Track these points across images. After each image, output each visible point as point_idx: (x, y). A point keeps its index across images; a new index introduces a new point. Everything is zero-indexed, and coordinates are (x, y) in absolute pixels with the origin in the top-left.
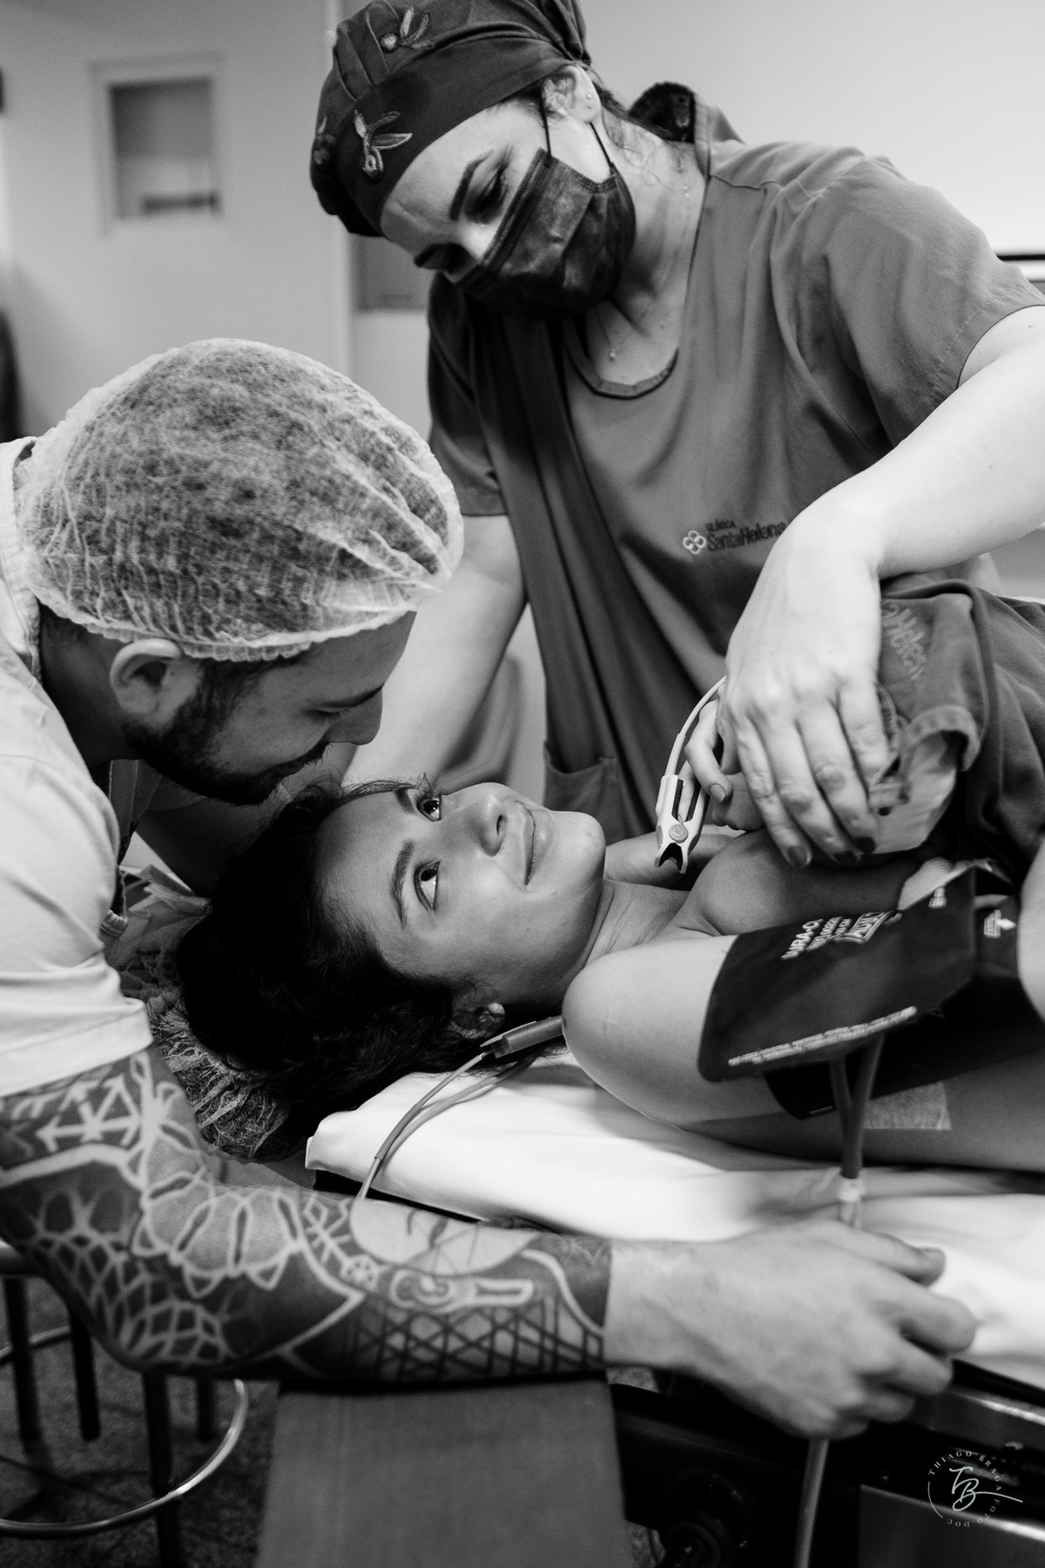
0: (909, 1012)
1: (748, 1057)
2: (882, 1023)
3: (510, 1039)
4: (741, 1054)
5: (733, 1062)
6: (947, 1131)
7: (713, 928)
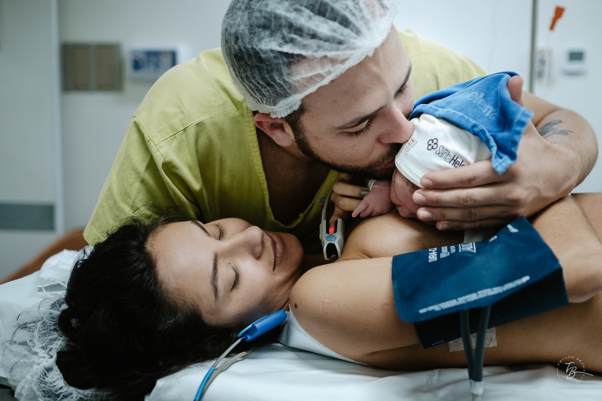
0: (526, 279)
1: (431, 308)
2: (509, 286)
3: (257, 325)
4: (427, 307)
5: (422, 311)
6: (495, 347)
7: (367, 257)
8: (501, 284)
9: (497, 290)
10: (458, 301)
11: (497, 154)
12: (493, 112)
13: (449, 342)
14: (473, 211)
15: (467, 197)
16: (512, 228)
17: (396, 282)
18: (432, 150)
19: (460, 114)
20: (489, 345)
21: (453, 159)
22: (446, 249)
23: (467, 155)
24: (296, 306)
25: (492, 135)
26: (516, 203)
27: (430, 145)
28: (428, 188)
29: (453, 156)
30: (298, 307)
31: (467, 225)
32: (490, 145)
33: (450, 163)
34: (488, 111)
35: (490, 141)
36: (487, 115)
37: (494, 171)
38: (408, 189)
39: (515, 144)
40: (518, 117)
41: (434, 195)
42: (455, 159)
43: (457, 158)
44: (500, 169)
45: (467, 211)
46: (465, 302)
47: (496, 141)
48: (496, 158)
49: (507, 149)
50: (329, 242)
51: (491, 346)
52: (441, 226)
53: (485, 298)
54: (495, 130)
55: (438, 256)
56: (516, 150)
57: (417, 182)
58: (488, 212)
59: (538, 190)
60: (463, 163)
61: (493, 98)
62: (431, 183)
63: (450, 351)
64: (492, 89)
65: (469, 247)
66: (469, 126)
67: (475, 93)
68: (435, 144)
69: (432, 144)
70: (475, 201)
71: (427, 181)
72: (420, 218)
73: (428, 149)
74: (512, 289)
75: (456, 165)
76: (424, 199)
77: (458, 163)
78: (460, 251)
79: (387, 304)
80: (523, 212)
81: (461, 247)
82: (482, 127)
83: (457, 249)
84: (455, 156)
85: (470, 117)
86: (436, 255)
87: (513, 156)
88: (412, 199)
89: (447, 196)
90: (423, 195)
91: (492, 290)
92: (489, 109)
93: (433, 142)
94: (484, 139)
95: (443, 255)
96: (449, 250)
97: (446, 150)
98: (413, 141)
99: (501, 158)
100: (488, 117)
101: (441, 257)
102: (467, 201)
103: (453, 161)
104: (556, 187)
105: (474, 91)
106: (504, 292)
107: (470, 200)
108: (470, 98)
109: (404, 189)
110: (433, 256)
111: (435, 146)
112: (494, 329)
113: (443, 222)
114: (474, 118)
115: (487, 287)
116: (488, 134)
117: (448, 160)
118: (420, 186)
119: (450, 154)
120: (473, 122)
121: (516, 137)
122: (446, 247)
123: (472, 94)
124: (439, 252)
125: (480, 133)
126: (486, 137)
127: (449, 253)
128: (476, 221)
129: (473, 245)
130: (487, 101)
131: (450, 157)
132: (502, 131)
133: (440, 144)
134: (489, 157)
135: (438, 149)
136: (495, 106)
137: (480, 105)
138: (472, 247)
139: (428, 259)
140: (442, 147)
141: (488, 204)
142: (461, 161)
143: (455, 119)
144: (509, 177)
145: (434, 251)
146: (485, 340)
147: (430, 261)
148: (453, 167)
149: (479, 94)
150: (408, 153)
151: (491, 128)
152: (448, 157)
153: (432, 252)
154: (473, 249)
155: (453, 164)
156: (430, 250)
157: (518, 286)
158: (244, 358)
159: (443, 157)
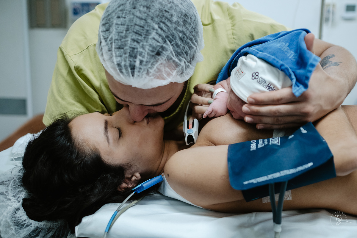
0: (310, 164)
1: (251, 181)
2: (300, 168)
3: (144, 185)
4: (248, 180)
5: (245, 183)
6: (290, 200)
7: (213, 144)
8: (295, 167)
9: (292, 171)
10: (268, 177)
11: (296, 84)
12: (294, 56)
13: (263, 198)
14: (280, 118)
15: (276, 111)
16: (303, 130)
17: (230, 163)
18: (255, 79)
19: (273, 57)
20: (287, 199)
21: (268, 86)
22: (262, 141)
23: (277, 84)
24: (168, 175)
25: (293, 72)
26: (306, 114)
27: (254, 76)
28: (251, 104)
29: (268, 84)
30: (170, 176)
31: (275, 127)
32: (291, 78)
33: (266, 88)
34: (291, 55)
35: (292, 75)
36: (290, 57)
37: (293, 95)
38: (239, 103)
39: (307, 78)
40: (311, 61)
41: (255, 108)
42: (269, 85)
43: (271, 85)
44: (297, 94)
45: (276, 119)
46: (272, 178)
47: (295, 76)
48: (295, 86)
49: (303, 81)
50: (189, 134)
51: (288, 199)
52: (259, 127)
53: (284, 176)
54: (295, 67)
55: (257, 146)
56: (308, 82)
57: (245, 99)
58: (289, 119)
59: (321, 106)
60: (274, 89)
61: (295, 46)
62: (254, 101)
63: (263, 202)
64: (294, 41)
65: (276, 141)
66: (279, 65)
67: (283, 43)
68: (257, 76)
69: (255, 76)
70: (281, 113)
71: (251, 100)
72: (246, 122)
73: (252, 79)
74: (302, 171)
75: (270, 90)
76: (249, 110)
77: (271, 88)
78: (270, 144)
79: (224, 176)
80: (311, 119)
81: (271, 141)
82: (287, 66)
83: (269, 142)
84: (269, 84)
85: (279, 59)
86: (255, 145)
87: (306, 86)
88: (241, 110)
89: (264, 109)
90: (249, 108)
91: (289, 171)
92: (292, 54)
93: (255, 74)
94: (288, 74)
95: (260, 146)
96: (263, 142)
97: (264, 80)
98: (242, 73)
99: (298, 86)
100: (291, 59)
101: (258, 147)
102: (276, 113)
103: (268, 87)
104: (332, 103)
105: (282, 42)
106: (297, 173)
107: (278, 113)
108: (280, 46)
109: (236, 102)
110: (253, 146)
111: (257, 77)
112: (290, 191)
113: (260, 124)
114: (281, 60)
115: (286, 169)
116: (290, 71)
117: (265, 86)
118: (246, 102)
119: (266, 83)
120: (281, 62)
121: (308, 74)
122: (262, 140)
123: (281, 44)
124: (257, 143)
125: (286, 70)
126: (289, 72)
127: (263, 144)
128: (281, 125)
129: (278, 140)
130: (291, 49)
131: (266, 85)
132: (300, 69)
133: (260, 76)
134: (291, 85)
135: (258, 79)
136: (296, 52)
137: (286, 51)
138: (278, 141)
139: (250, 148)
140: (261, 78)
141: (289, 114)
142: (273, 87)
143: (270, 60)
144: (303, 99)
145: (254, 142)
146: (285, 196)
147: (251, 150)
148: (268, 91)
149: (285, 44)
150: (240, 80)
151: (292, 66)
152: (265, 85)
153: (253, 143)
154: (278, 142)
155: (268, 89)
156: (252, 142)
157: (305, 169)
158: (136, 204)
159: (262, 84)
